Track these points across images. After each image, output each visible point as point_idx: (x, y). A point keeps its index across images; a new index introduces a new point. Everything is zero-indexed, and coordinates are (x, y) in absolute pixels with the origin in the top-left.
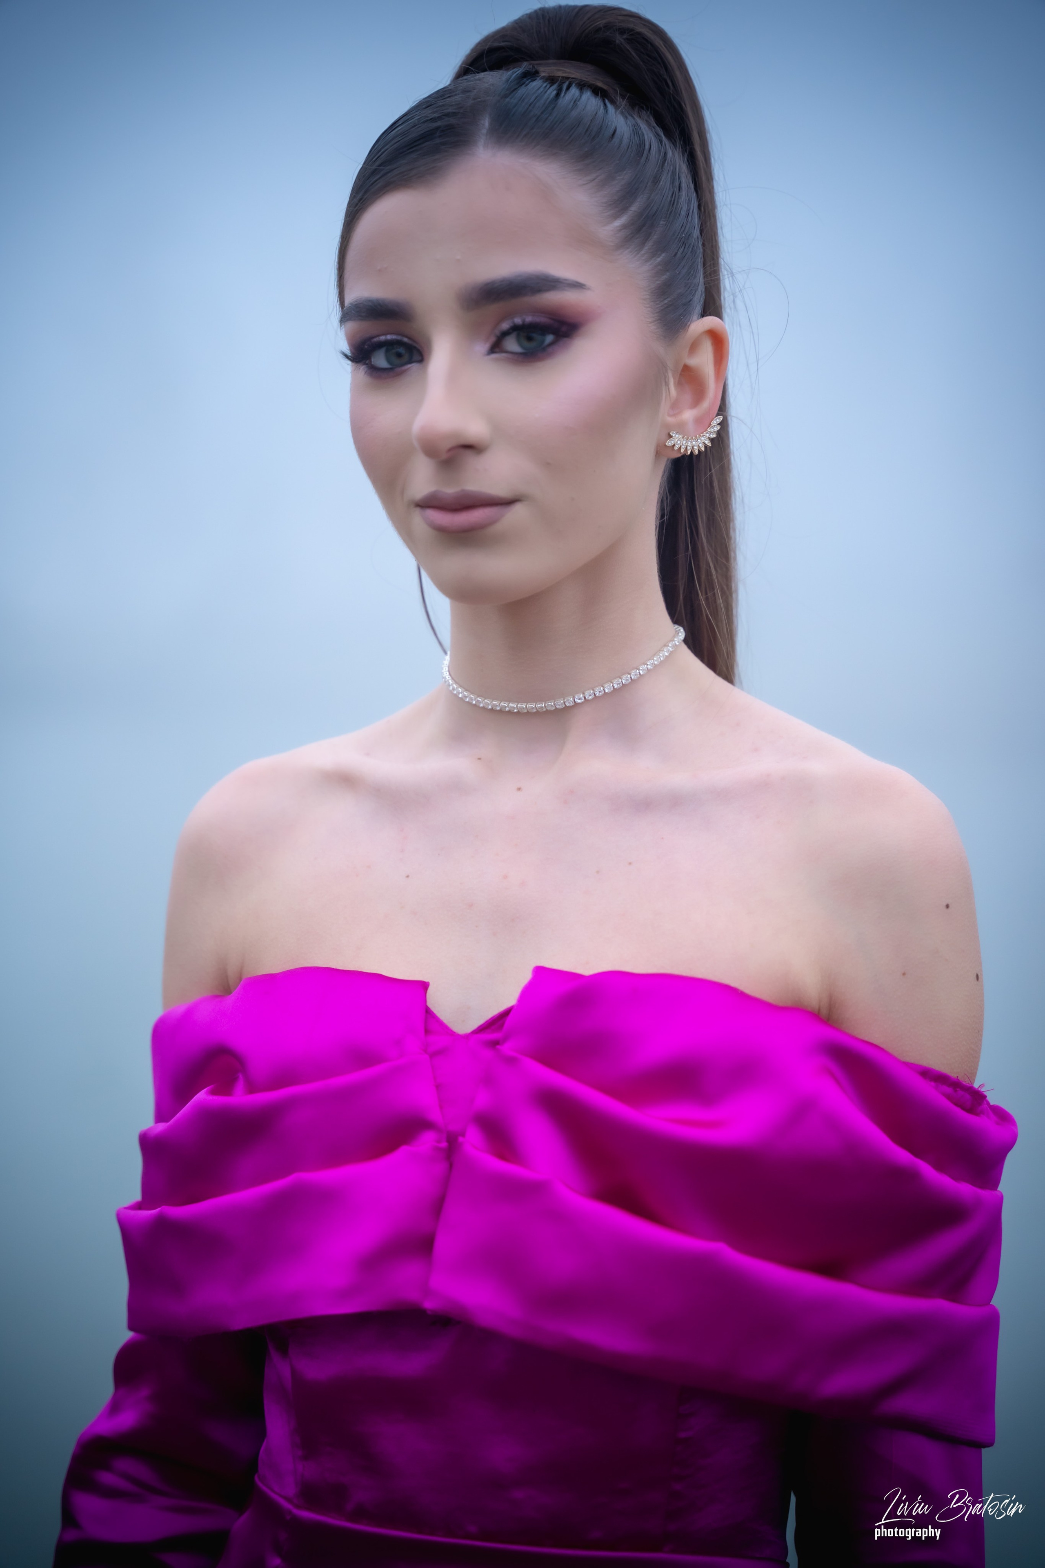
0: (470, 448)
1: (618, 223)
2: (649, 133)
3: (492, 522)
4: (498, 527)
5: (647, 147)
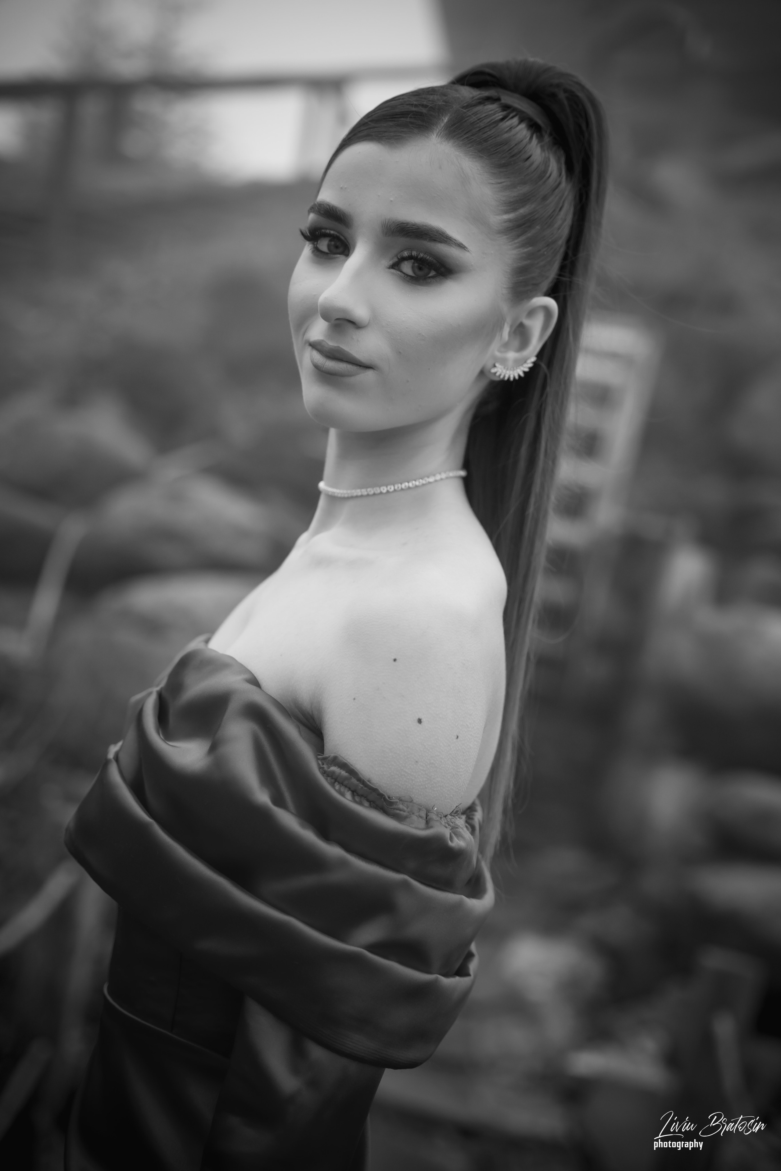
0: (353, 323)
1: (506, 217)
5: (548, 175)
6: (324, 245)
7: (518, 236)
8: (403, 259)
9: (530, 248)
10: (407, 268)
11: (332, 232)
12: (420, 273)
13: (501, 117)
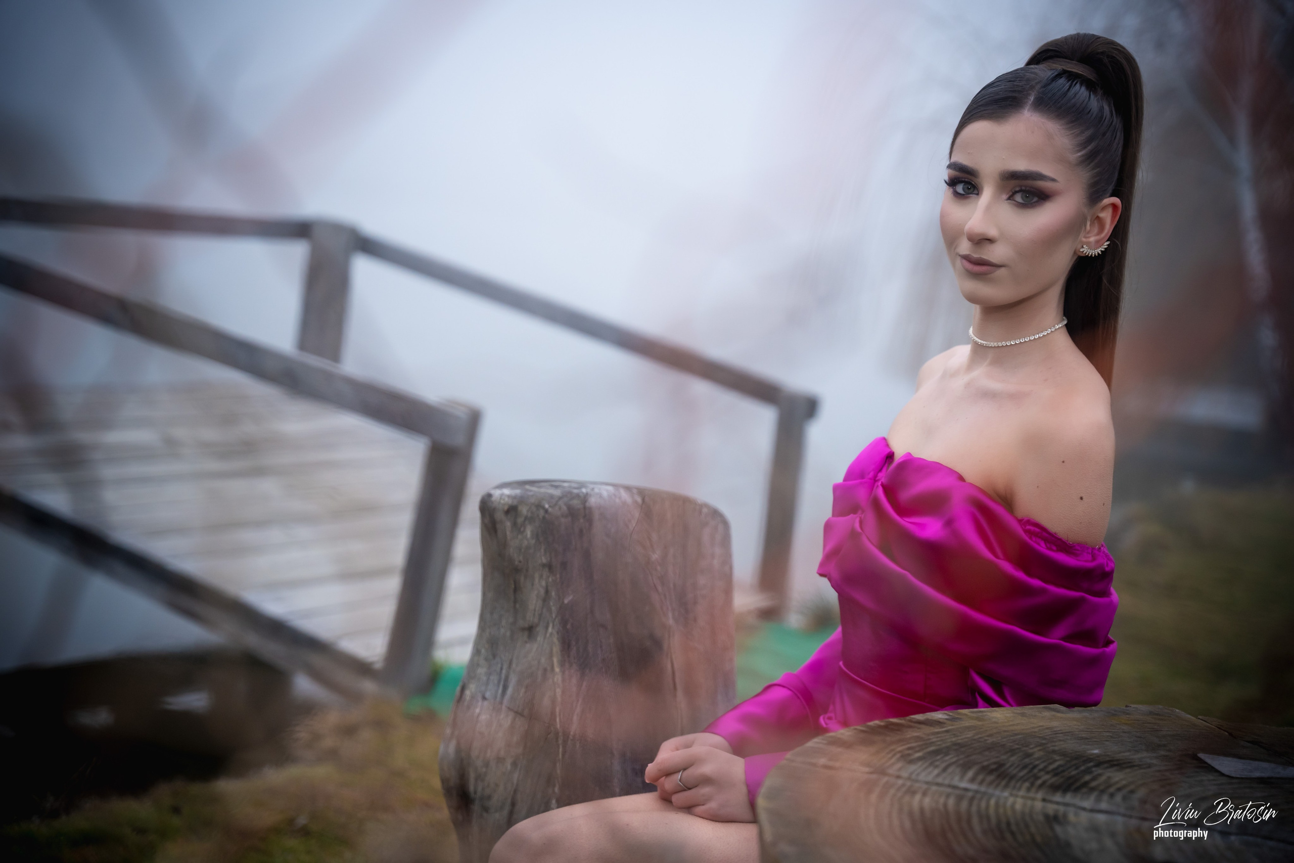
0: (990, 240)
3: (990, 273)
4: (992, 276)
5: (1104, 119)
6: (960, 188)
7: (1089, 164)
8: (1015, 193)
9: (1098, 169)
10: (1018, 198)
11: (966, 180)
12: (1027, 200)
13: (1068, 87)
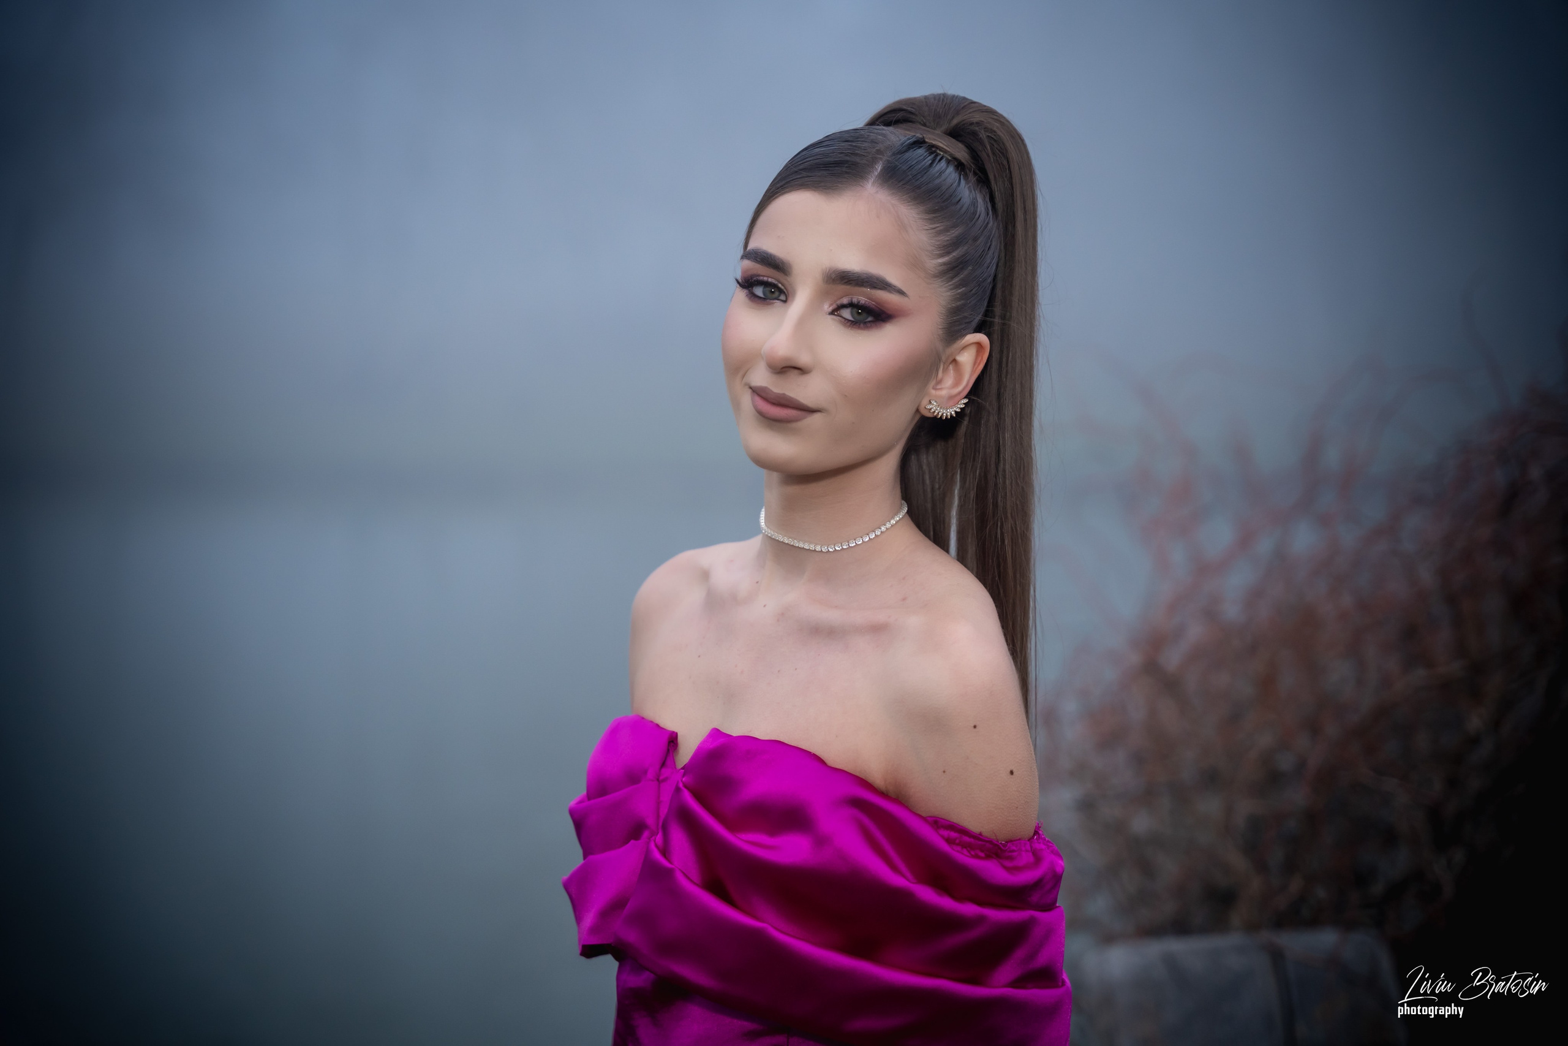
2: (982, 205)
3: (796, 420)
4: (799, 424)
5: (977, 216)
6: (759, 292)
8: (843, 306)
11: (768, 279)
12: (859, 318)
13: (930, 162)
